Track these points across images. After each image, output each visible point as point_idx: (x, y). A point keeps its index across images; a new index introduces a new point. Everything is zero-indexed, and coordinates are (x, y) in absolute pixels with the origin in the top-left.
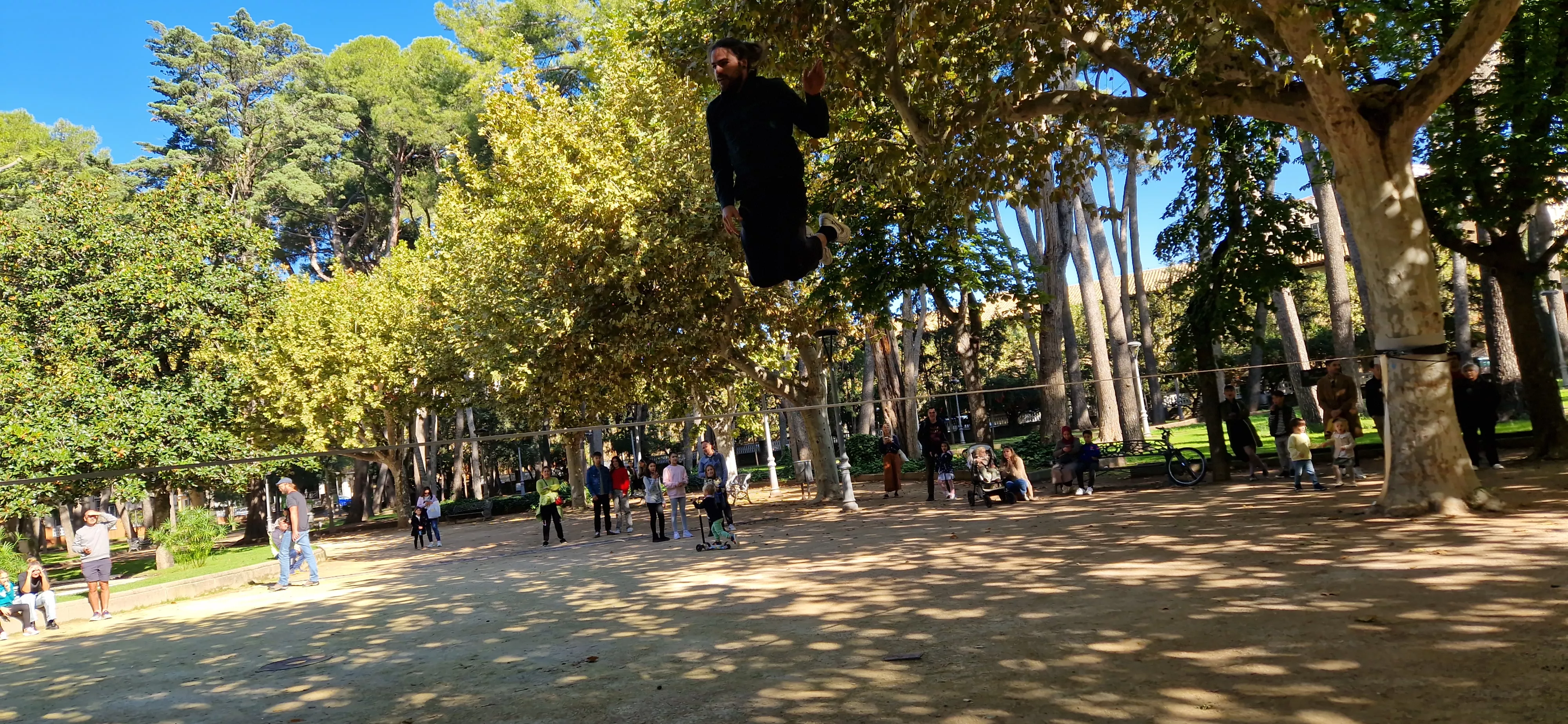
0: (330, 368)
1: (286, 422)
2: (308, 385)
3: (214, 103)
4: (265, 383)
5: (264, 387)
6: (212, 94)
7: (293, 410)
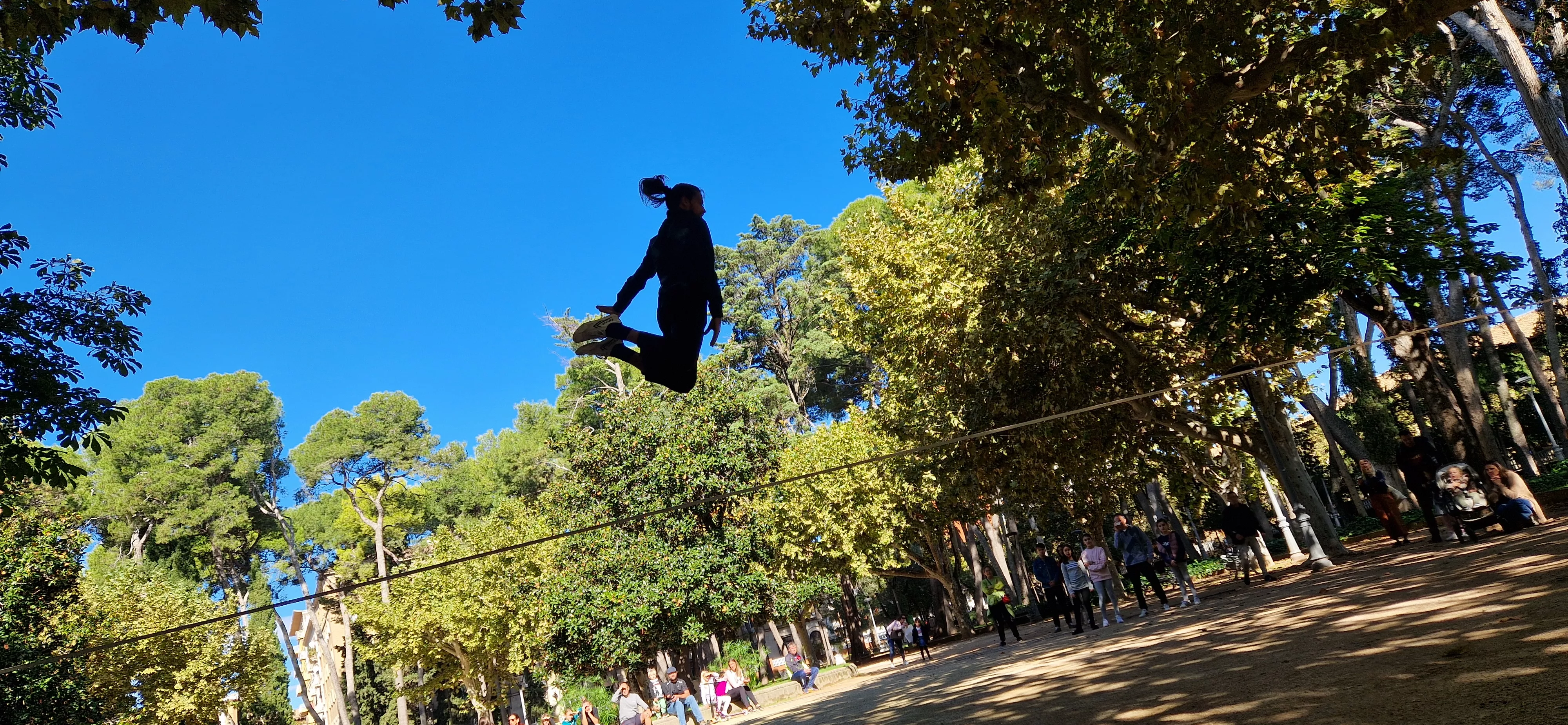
0: (861, 497)
1: (835, 554)
2: (845, 516)
3: (748, 298)
4: (810, 522)
5: (810, 526)
6: (745, 290)
7: (836, 542)
